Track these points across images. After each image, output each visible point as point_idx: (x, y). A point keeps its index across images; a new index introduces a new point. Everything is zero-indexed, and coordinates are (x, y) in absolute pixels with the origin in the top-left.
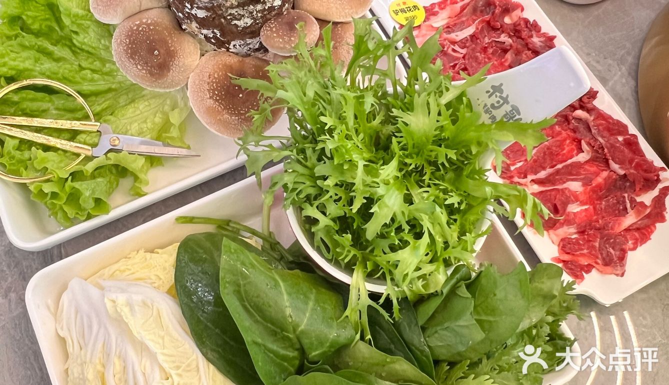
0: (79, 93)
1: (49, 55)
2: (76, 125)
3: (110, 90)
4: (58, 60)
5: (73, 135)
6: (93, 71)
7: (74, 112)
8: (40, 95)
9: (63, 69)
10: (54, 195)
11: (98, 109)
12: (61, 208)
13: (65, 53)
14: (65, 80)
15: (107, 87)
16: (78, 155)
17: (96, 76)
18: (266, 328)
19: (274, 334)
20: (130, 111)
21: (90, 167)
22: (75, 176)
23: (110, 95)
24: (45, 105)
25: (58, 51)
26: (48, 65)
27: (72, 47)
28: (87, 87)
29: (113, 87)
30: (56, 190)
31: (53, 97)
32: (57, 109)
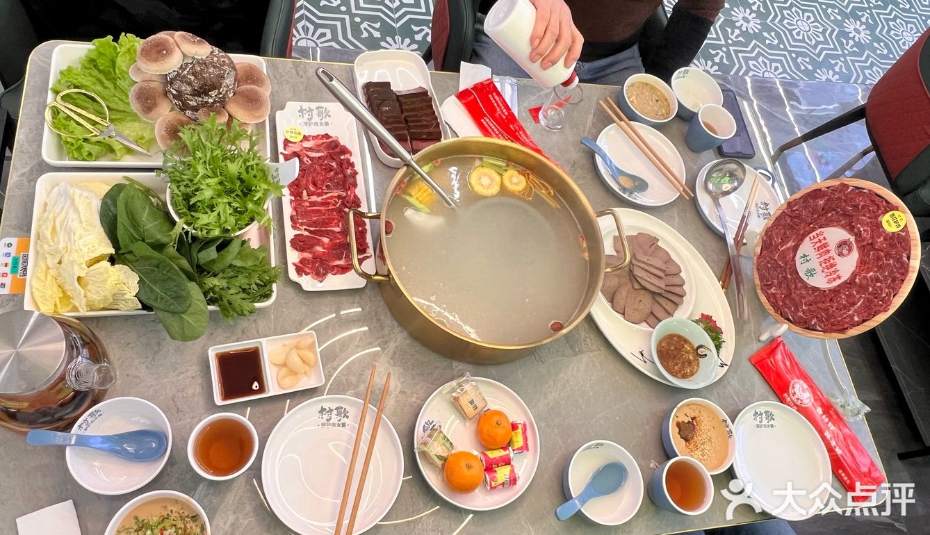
0: (107, 106)
1: (102, 83)
2: (98, 119)
3: (124, 112)
4: (106, 88)
5: (94, 123)
6: (120, 99)
7: (100, 114)
8: (88, 100)
9: (105, 93)
10: (72, 144)
11: (114, 117)
12: (72, 152)
13: (111, 86)
14: (103, 98)
15: (123, 109)
16: (93, 133)
17: (120, 102)
18: (132, 223)
19: (134, 226)
20: (129, 124)
21: (94, 139)
22: (85, 140)
23: (123, 114)
24: (88, 106)
25: (107, 83)
26: (99, 88)
27: (115, 85)
28: (113, 106)
29: (127, 111)
30: (74, 142)
31: (95, 104)
32: (94, 109)
